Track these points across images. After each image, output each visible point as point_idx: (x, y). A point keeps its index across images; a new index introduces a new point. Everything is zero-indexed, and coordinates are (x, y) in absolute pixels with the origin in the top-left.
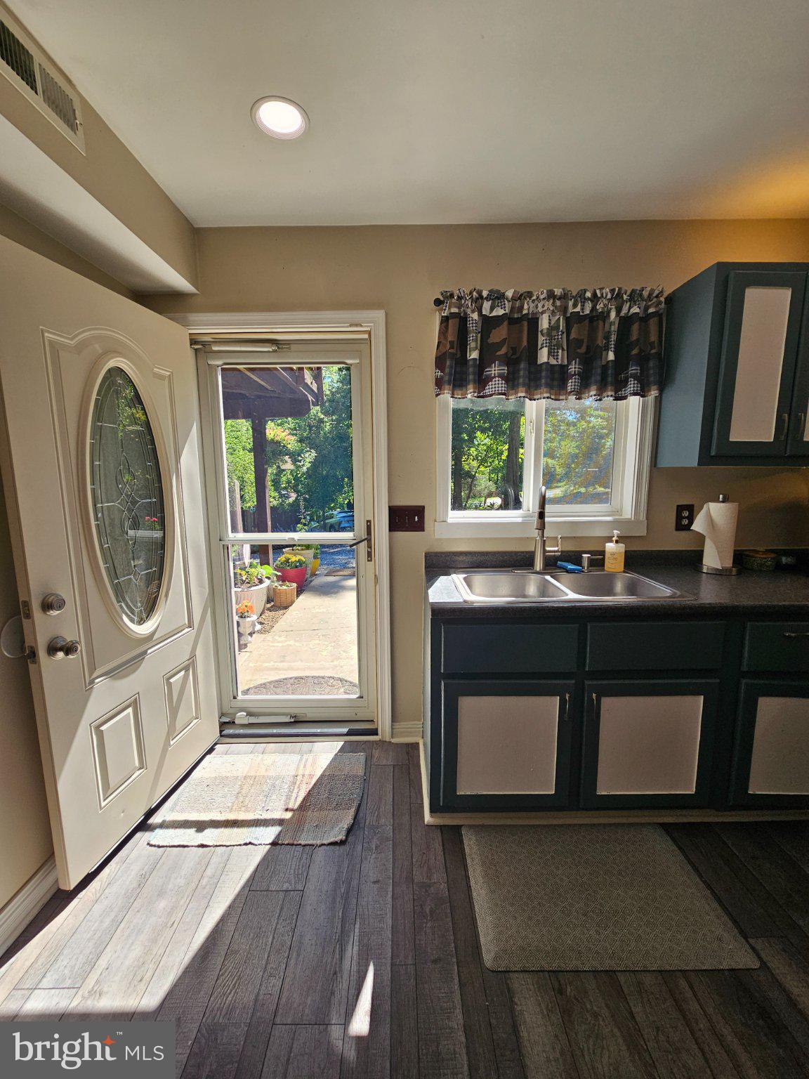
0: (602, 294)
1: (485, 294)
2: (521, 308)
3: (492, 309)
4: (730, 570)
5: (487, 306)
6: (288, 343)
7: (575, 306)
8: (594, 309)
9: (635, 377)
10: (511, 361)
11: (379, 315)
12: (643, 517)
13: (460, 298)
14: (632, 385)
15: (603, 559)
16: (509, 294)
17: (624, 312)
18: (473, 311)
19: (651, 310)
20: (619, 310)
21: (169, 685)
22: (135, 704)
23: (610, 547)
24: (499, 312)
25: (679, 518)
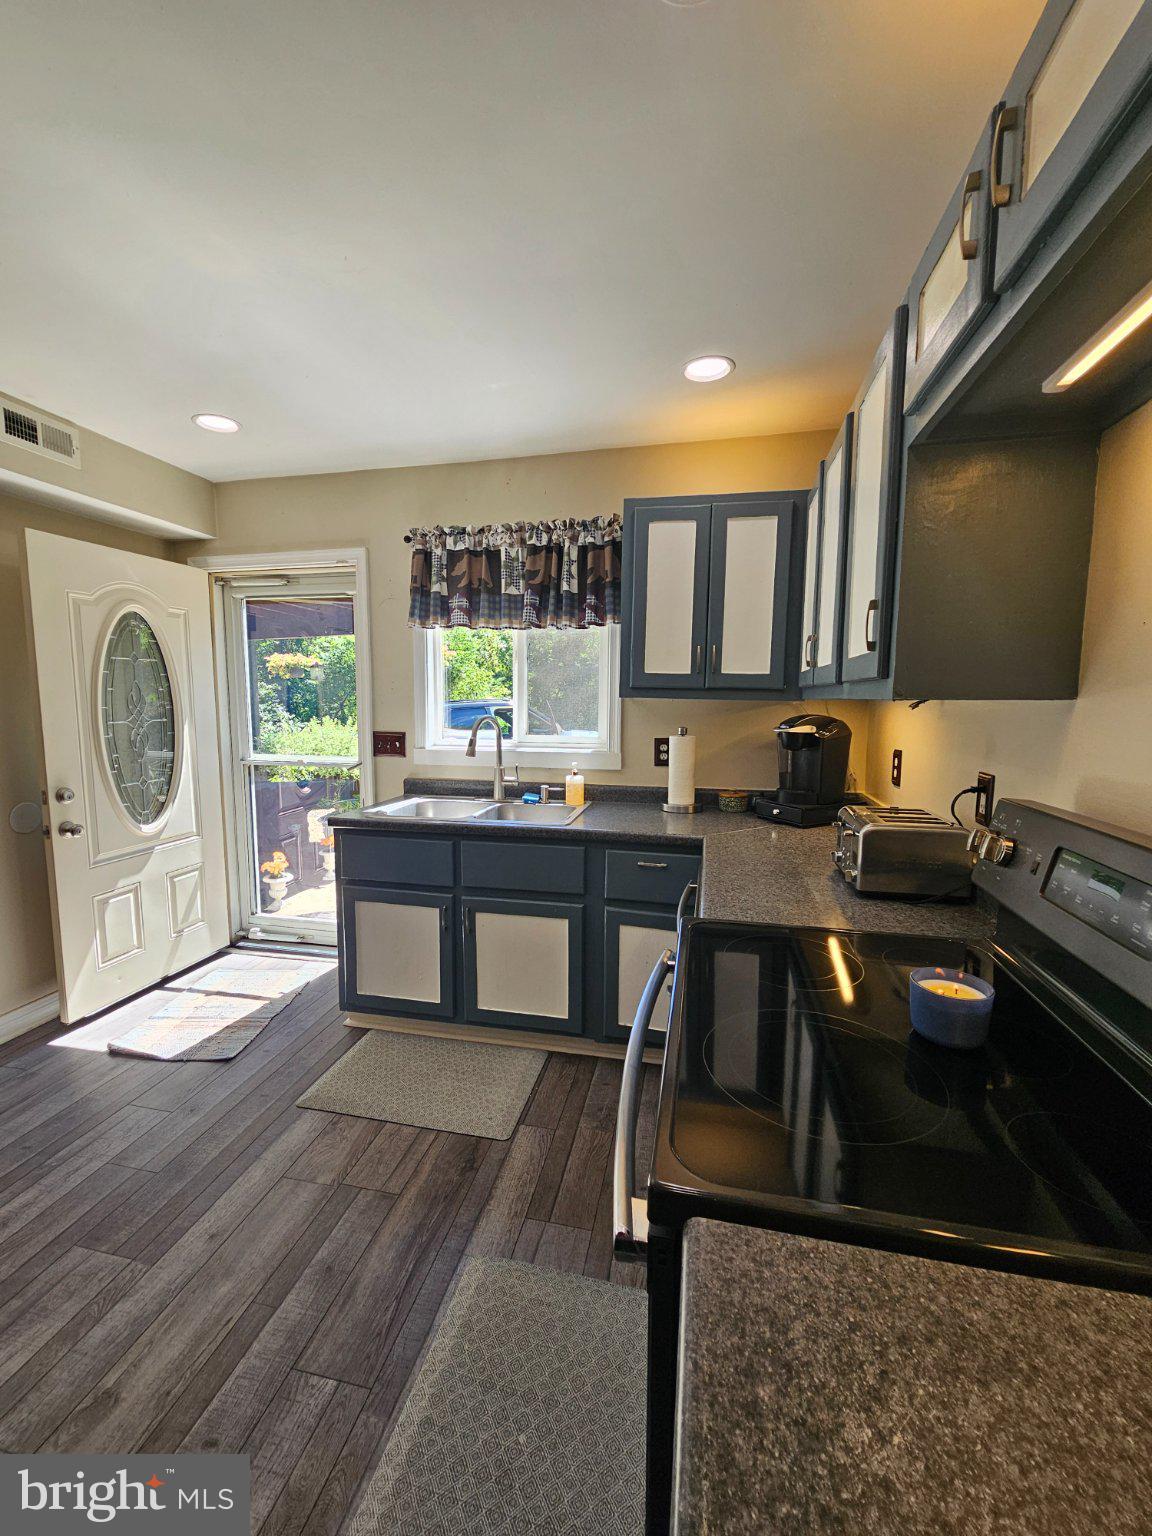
0: (556, 526)
1: (447, 530)
2: (480, 543)
3: (455, 543)
4: (686, 808)
5: (450, 541)
6: (297, 577)
7: (531, 538)
8: (550, 540)
9: (592, 608)
10: (471, 593)
11: (360, 552)
12: (617, 749)
13: (424, 535)
14: (589, 615)
15: (564, 792)
16: (469, 529)
17: (581, 541)
18: (437, 547)
19: (606, 539)
20: (574, 539)
21: (173, 885)
22: (136, 891)
23: (569, 779)
24: (461, 547)
25: (658, 752)
